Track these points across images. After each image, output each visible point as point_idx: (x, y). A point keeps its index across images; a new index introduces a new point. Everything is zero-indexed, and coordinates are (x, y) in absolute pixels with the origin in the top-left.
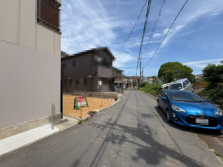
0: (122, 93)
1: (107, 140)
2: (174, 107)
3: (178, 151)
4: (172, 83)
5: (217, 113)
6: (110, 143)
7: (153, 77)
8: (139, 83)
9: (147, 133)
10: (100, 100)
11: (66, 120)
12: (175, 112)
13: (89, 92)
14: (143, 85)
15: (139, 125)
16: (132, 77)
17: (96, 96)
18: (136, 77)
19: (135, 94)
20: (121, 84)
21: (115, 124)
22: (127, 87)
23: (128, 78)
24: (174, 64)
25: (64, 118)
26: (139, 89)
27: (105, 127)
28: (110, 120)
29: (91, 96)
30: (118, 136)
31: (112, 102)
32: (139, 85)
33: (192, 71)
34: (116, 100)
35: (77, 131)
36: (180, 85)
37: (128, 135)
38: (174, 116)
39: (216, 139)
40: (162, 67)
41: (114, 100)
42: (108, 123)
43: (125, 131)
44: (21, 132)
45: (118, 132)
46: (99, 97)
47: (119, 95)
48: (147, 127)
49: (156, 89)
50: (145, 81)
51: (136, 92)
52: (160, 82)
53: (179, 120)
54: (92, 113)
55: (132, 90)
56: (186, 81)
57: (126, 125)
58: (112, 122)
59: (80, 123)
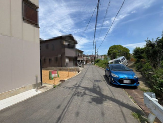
0: (83, 67)
1: (74, 95)
2: (113, 75)
3: (113, 97)
4: (115, 60)
5: (135, 77)
6: (76, 96)
7: (104, 56)
8: (95, 60)
9: (98, 90)
10: (67, 72)
11: (45, 86)
12: (113, 77)
13: (59, 68)
14: (98, 61)
15: (94, 86)
16: (90, 56)
17: (64, 70)
18: (93, 56)
19: (92, 68)
20: (82, 61)
21: (79, 86)
22: (86, 63)
23: (87, 56)
24: (118, 46)
25: (43, 85)
26: (95, 64)
27: (73, 88)
28: (76, 84)
29: (60, 70)
30: (81, 93)
31: (76, 73)
32: (95, 61)
33: (129, 51)
34: (78, 72)
35: (53, 92)
36: (120, 61)
37: (87, 92)
38: (113, 80)
39: (133, 91)
40: (110, 48)
41: (77, 72)
42: (75, 86)
43: (85, 90)
44: (15, 94)
45: (81, 90)
46: (67, 70)
47: (81, 69)
48: (98, 87)
49: (106, 64)
50: (99, 58)
51: (93, 66)
52: (109, 59)
53: (115, 82)
54: (62, 81)
55: (90, 65)
56: (124, 58)
57: (87, 86)
58: (77, 85)
59: (54, 87)
